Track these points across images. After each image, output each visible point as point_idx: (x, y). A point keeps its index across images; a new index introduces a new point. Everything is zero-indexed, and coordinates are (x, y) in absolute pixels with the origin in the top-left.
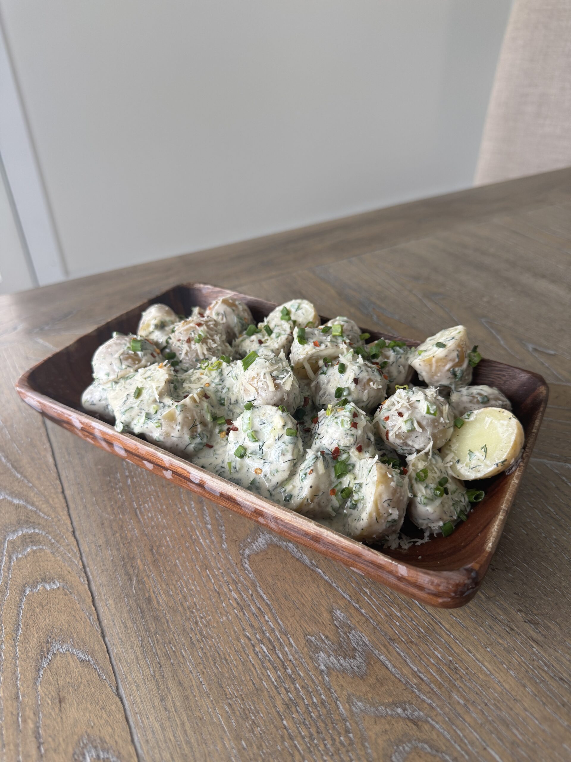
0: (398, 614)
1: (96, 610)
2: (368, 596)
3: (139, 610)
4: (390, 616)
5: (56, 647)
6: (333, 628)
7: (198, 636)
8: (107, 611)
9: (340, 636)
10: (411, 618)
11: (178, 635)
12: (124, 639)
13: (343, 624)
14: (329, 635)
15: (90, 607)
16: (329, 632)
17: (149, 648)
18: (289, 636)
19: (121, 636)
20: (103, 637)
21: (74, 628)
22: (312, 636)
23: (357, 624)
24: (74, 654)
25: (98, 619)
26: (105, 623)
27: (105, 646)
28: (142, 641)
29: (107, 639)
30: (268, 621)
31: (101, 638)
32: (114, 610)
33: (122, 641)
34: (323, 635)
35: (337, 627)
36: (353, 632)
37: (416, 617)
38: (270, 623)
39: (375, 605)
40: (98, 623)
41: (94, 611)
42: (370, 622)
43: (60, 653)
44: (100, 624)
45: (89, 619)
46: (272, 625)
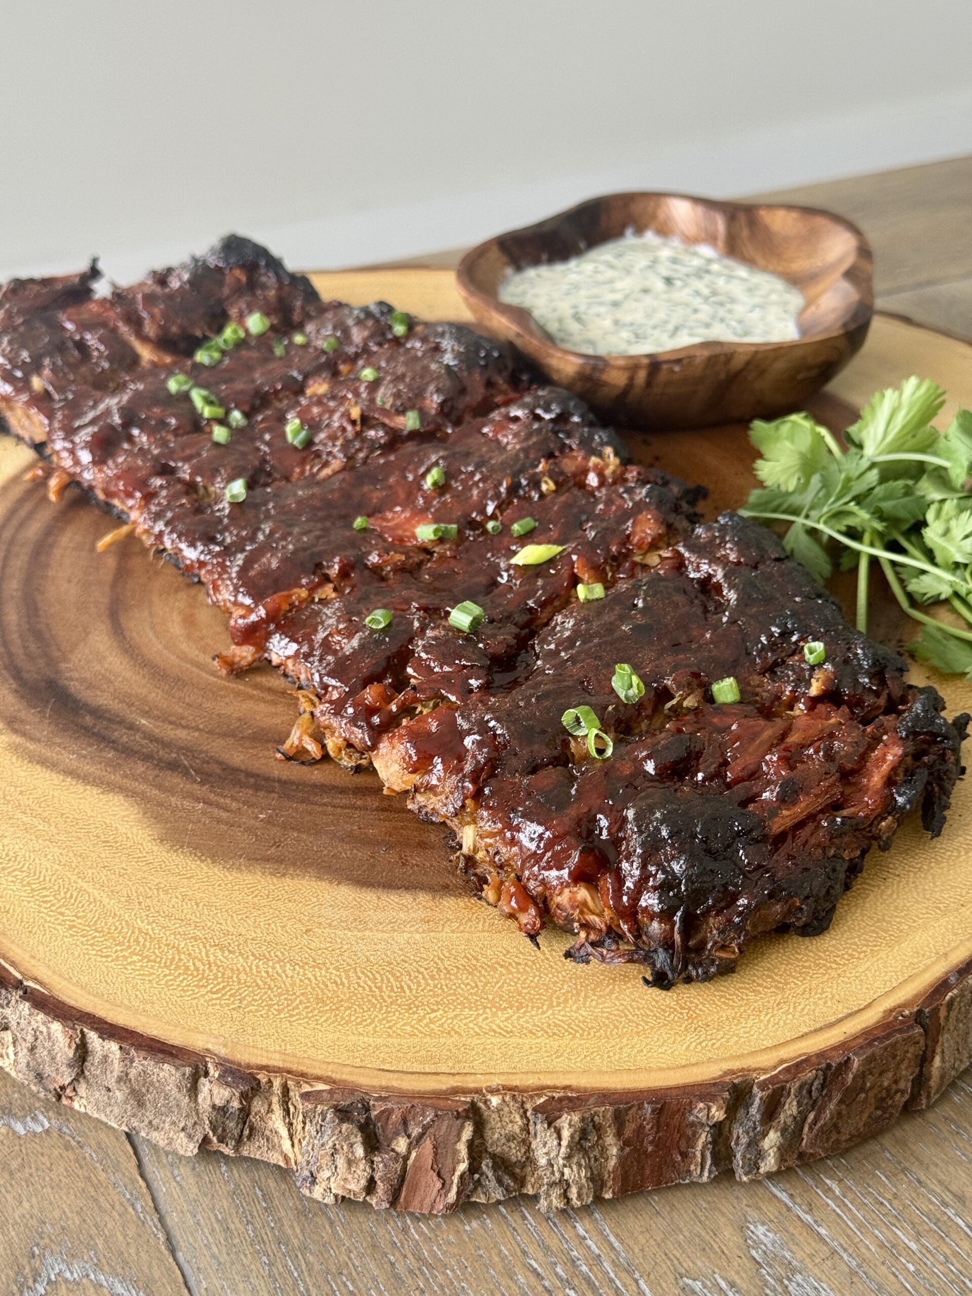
0: (913, 1246)
1: (148, 1186)
2: (835, 1198)
3: (259, 1193)
4: (893, 1249)
5: (55, 1267)
6: (749, 1265)
7: (411, 1262)
8: (176, 1192)
9: (766, 1284)
10: (946, 1257)
11: (361, 1256)
12: (224, 1258)
13: (772, 1259)
14: (738, 1281)
15: (133, 1181)
16: (737, 1273)
17: (290, 1281)
18: (637, 1275)
19: (215, 1250)
20: (173, 1252)
21: (97, 1226)
22: (694, 1280)
23: (808, 1260)
24: (101, 1285)
25: (156, 1209)
26: (173, 1219)
27: (178, 1272)
28: (271, 1265)
29: (180, 1255)
30: (584, 1238)
31: (166, 1253)
32: (195, 1190)
33: (219, 1264)
34: (724, 1278)
35: (758, 1263)
36: (799, 1278)
37: (956, 1254)
38: (589, 1242)
39: (854, 1219)
40: (155, 1217)
41: (145, 1190)
42: (842, 1257)
43: (66, 1281)
44: (161, 1219)
45: (134, 1209)
46: (594, 1247)
